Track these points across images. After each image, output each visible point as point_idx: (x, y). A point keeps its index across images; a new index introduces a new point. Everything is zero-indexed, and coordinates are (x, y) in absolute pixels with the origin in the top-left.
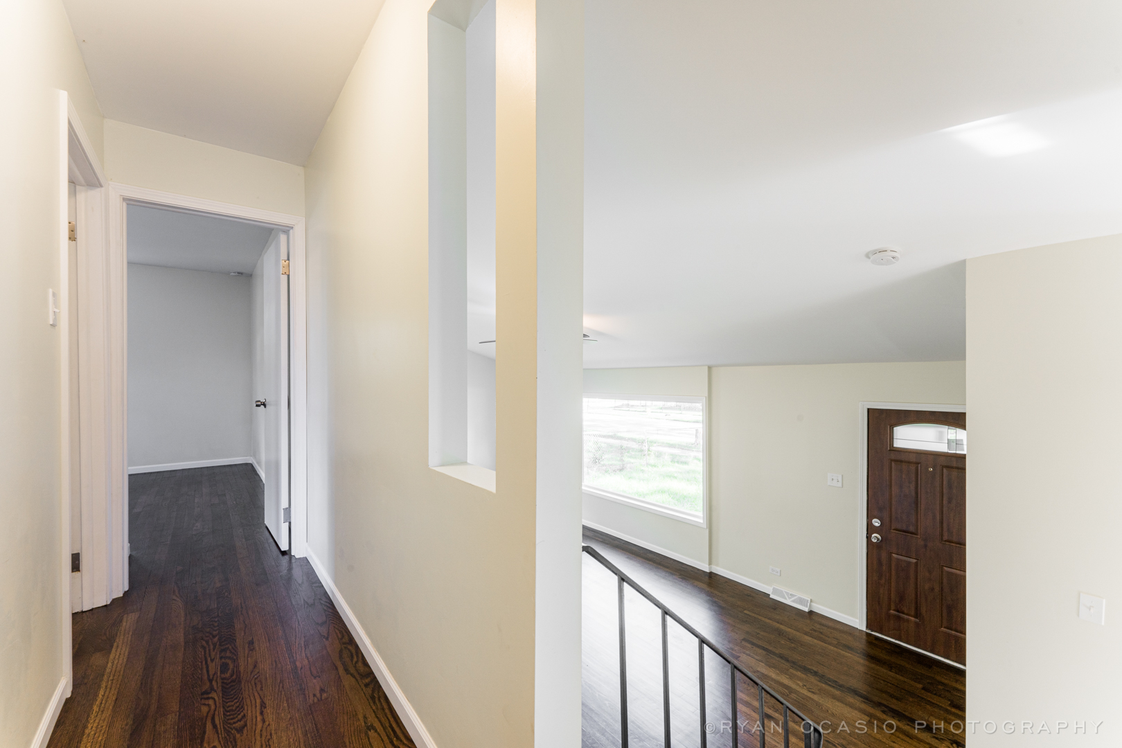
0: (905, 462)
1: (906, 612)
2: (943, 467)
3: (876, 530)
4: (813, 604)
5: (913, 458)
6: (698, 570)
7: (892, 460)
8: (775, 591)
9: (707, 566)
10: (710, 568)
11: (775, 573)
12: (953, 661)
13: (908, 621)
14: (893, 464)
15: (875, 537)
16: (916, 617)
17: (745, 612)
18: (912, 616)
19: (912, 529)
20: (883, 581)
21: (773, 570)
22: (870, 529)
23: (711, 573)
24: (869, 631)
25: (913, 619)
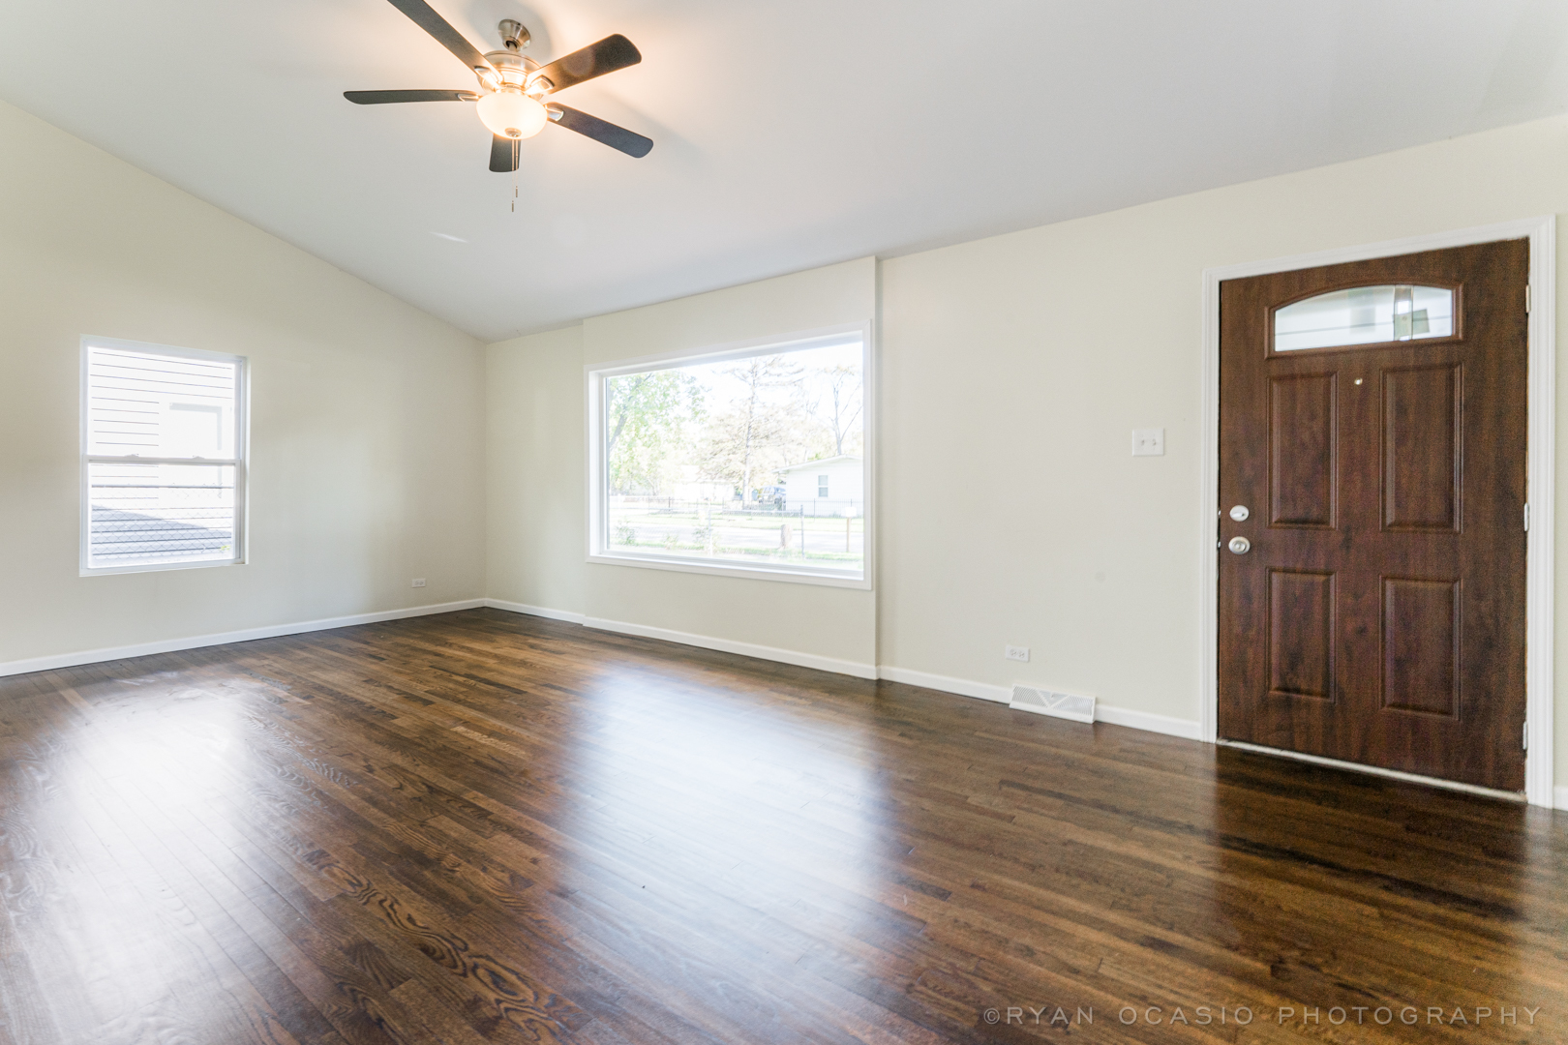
0: (1303, 376)
1: (1304, 686)
2: (1386, 371)
3: (1240, 529)
4: (1101, 707)
5: (1320, 366)
6: (855, 678)
7: (1273, 379)
8: (1019, 694)
9: (873, 667)
10: (878, 672)
11: (1017, 657)
12: (1409, 772)
13: (1308, 705)
14: (1275, 385)
15: (1239, 545)
16: (1325, 694)
17: (977, 734)
18: (1317, 695)
19: (1315, 513)
20: (1252, 633)
21: (1013, 653)
22: (1225, 529)
23: (880, 682)
24: (1223, 742)
25: (1319, 699)
